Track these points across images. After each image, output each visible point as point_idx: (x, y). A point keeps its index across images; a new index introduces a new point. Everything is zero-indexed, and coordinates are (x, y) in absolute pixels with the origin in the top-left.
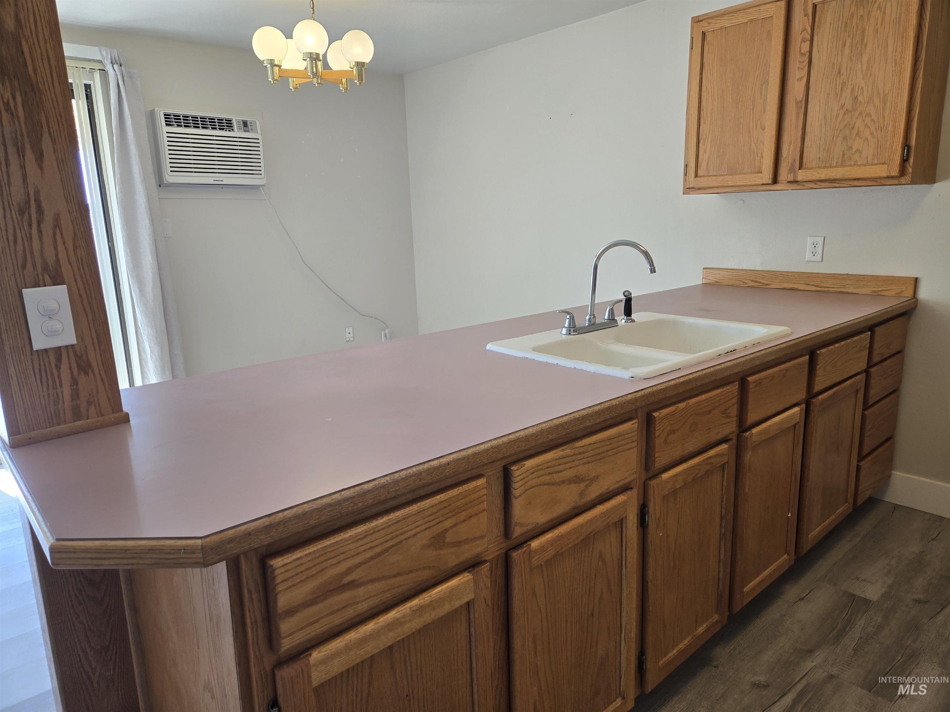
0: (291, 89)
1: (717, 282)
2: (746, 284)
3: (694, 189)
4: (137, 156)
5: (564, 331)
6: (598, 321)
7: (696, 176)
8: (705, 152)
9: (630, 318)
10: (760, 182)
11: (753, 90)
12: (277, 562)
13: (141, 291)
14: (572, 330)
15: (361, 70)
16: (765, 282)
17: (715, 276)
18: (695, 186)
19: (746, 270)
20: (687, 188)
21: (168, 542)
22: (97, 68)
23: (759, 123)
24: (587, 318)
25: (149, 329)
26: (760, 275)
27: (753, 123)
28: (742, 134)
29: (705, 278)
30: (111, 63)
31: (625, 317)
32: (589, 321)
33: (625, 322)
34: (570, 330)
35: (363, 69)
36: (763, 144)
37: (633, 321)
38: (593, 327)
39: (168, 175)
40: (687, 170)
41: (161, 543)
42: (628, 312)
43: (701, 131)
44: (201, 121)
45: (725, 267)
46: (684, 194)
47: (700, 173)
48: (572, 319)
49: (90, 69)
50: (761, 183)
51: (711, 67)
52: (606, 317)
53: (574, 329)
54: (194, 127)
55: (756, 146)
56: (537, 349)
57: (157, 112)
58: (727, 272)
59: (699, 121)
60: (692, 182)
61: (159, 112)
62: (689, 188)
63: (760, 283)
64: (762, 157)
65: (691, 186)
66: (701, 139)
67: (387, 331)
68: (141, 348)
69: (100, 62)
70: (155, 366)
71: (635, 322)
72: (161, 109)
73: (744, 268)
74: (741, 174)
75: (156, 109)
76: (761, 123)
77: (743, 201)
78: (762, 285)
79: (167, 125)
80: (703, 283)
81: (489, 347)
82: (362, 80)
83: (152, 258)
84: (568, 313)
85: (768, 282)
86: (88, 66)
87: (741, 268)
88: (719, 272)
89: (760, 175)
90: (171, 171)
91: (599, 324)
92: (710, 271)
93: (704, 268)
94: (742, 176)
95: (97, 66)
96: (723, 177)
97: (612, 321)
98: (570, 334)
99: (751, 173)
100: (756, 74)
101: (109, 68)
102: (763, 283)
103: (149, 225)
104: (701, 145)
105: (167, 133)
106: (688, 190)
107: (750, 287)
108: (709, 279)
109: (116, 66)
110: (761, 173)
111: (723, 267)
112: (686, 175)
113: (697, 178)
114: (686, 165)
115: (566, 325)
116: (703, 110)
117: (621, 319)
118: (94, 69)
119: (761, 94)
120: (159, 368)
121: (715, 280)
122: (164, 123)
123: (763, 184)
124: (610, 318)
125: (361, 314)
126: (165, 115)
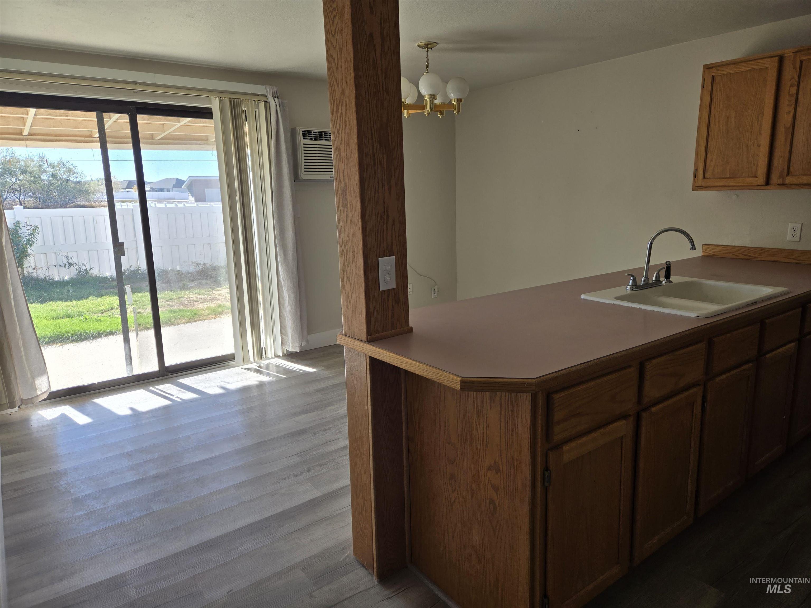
0: (405, 117)
1: (714, 255)
2: (738, 256)
3: (702, 188)
4: (287, 161)
5: (629, 288)
6: (650, 281)
7: (704, 178)
8: (712, 161)
9: (669, 280)
10: (755, 183)
11: (752, 119)
12: (556, 397)
13: (285, 255)
14: (634, 287)
15: (459, 104)
16: (753, 255)
17: (713, 250)
18: (703, 185)
19: (738, 246)
20: (696, 187)
21: (518, 380)
22: (263, 100)
23: (756, 142)
24: (643, 279)
25: (289, 282)
26: (750, 251)
27: (751, 141)
28: (742, 149)
29: (704, 252)
30: (273, 97)
31: (665, 279)
32: (644, 281)
33: (665, 282)
34: (633, 287)
35: (461, 103)
36: (759, 157)
37: (671, 282)
38: (647, 285)
39: (302, 173)
40: (697, 174)
41: (515, 380)
42: (668, 276)
43: (709, 146)
44: (314, 134)
45: (720, 244)
46: (693, 191)
47: (707, 176)
48: (635, 280)
49: (258, 101)
50: (757, 184)
51: (718, 101)
52: (654, 279)
53: (635, 286)
54: (320, 139)
55: (753, 158)
56: (618, 298)
57: (298, 130)
58: (723, 247)
59: (707, 138)
60: (700, 181)
61: (299, 130)
62: (698, 187)
63: (750, 256)
64: (757, 166)
65: (699, 185)
66: (709, 152)
67: (436, 287)
68: (280, 296)
69: (265, 96)
70: (291, 308)
71: (672, 283)
72: (300, 128)
73: (737, 245)
74: (740, 177)
75: (297, 128)
76: (757, 142)
77: (737, 195)
78: (751, 257)
79: (304, 138)
80: (702, 256)
81: (583, 297)
82: (459, 111)
83: (293, 232)
84: (632, 276)
85: (757, 256)
86: (257, 99)
87: (734, 245)
88: (715, 247)
89: (756, 179)
90: (305, 171)
91: (651, 283)
92: (708, 246)
93: (703, 245)
94: (741, 179)
95: (264, 99)
96: (726, 180)
97: (658, 281)
98: (633, 289)
99: (749, 177)
100: (754, 107)
101: (271, 100)
102: (752, 257)
103: (292, 209)
104: (708, 156)
105: (304, 144)
106: (696, 188)
107: (741, 259)
108: (707, 253)
109: (276, 99)
110: (757, 177)
111: (719, 244)
112: (695, 176)
113: (704, 180)
114: (696, 169)
115: (630, 284)
116: (711, 130)
117: (664, 281)
118: (260, 101)
119: (758, 121)
120: (294, 310)
121: (713, 253)
122: (302, 138)
123: (758, 185)
124: (657, 280)
125: (420, 275)
126: (303, 132)
